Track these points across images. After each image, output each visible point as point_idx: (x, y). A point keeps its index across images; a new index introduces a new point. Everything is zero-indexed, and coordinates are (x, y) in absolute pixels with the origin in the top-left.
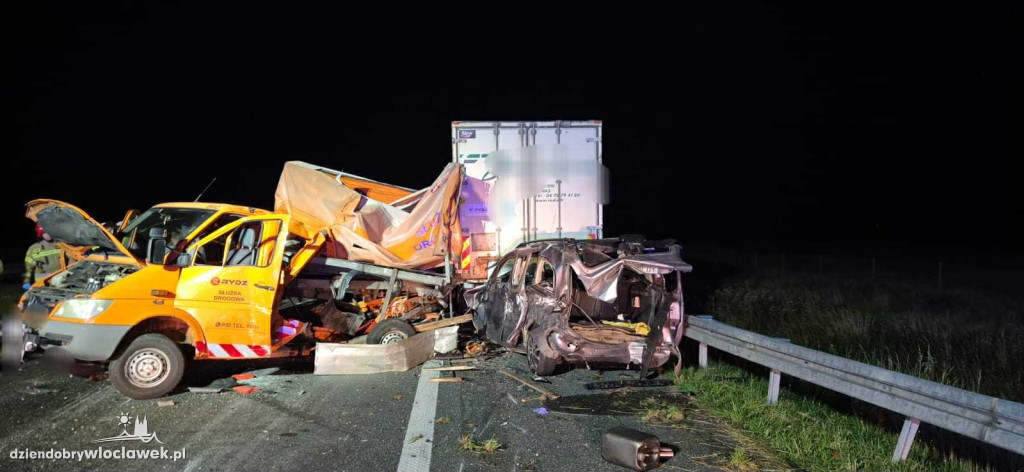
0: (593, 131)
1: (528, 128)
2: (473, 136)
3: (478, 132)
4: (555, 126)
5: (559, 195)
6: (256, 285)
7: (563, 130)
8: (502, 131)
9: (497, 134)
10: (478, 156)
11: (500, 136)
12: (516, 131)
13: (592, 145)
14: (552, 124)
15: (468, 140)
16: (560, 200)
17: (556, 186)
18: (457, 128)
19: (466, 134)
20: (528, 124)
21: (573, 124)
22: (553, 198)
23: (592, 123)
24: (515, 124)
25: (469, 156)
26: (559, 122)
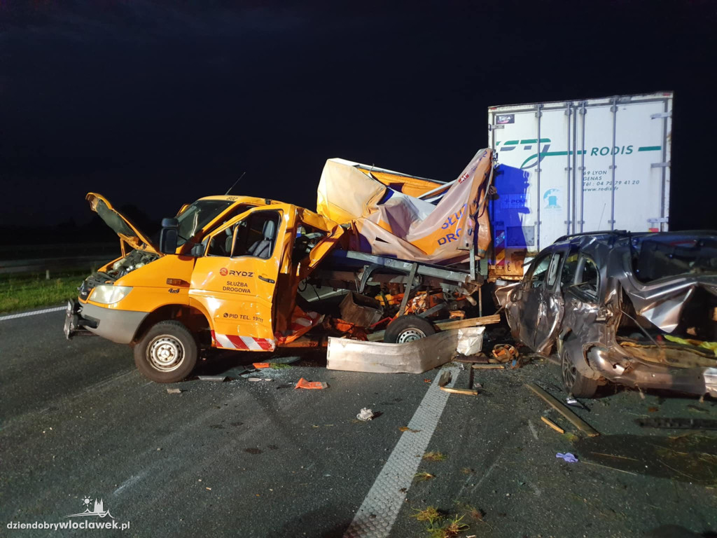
0: (661, 105)
1: (576, 108)
2: (512, 121)
3: (517, 116)
4: (611, 103)
5: (613, 183)
6: (260, 277)
7: (620, 107)
8: (544, 113)
9: (539, 117)
10: (516, 142)
11: (542, 119)
12: (562, 112)
13: (660, 122)
14: (606, 100)
15: (506, 125)
16: (614, 189)
17: (610, 172)
18: (494, 114)
19: (504, 119)
20: (576, 103)
21: (634, 99)
22: (604, 187)
23: (660, 96)
24: (561, 104)
25: (506, 144)
26: (615, 98)
